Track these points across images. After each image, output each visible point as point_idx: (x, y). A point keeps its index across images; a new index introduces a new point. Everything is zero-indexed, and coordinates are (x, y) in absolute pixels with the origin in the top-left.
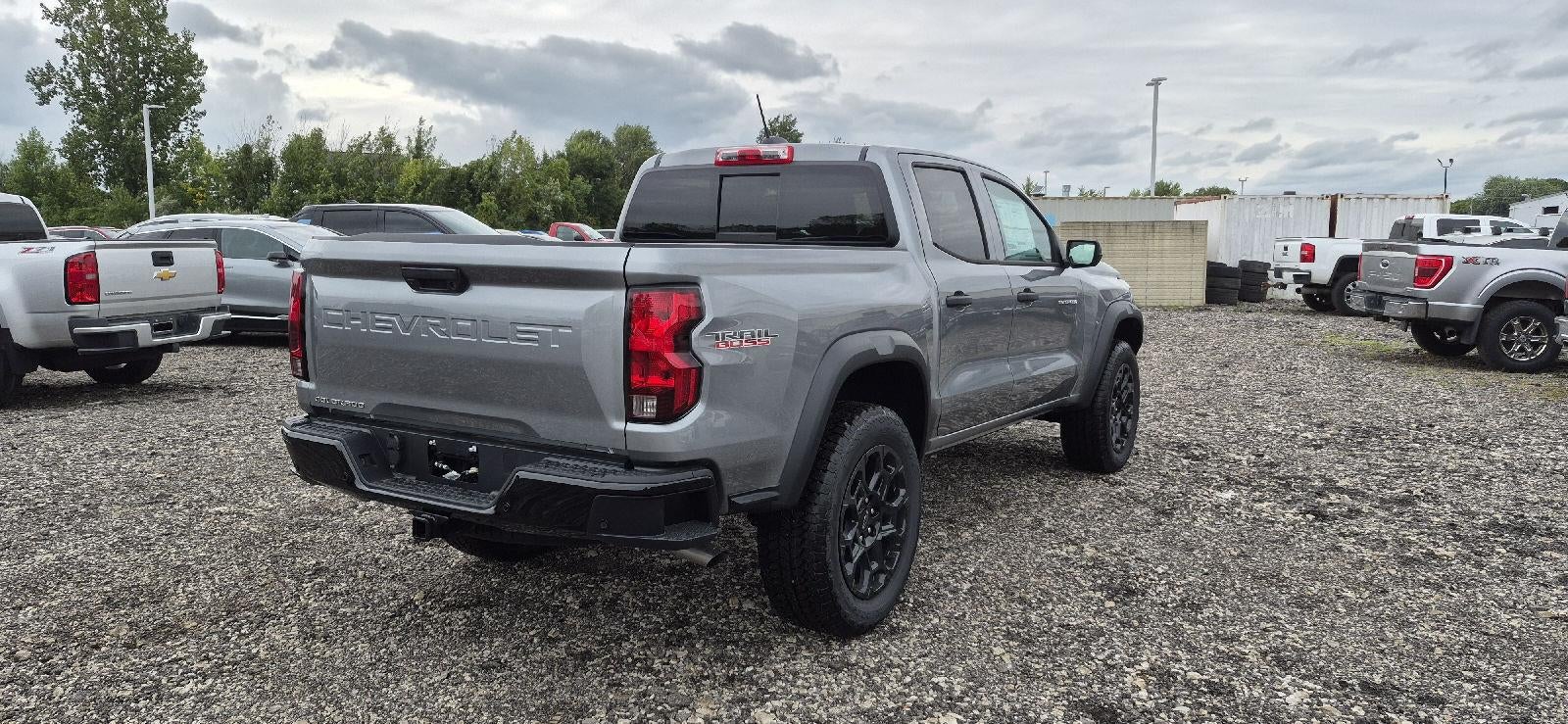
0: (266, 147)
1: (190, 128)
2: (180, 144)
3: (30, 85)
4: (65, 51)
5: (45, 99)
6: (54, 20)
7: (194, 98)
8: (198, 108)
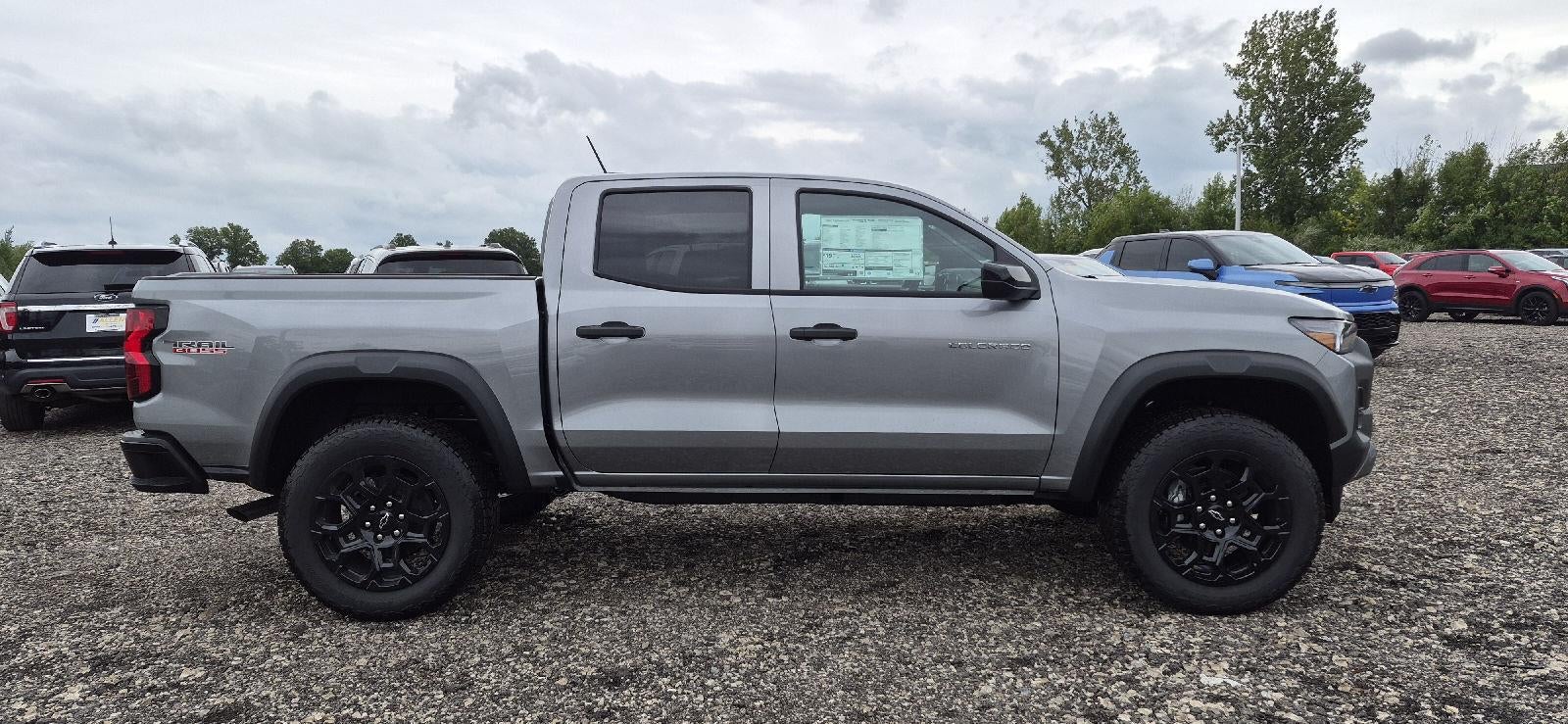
0: (1423, 169)
1: (1350, 157)
2: (1341, 174)
3: (1210, 138)
4: (1240, 102)
5: (1221, 147)
6: (1235, 75)
7: (1358, 126)
8: (1359, 136)
